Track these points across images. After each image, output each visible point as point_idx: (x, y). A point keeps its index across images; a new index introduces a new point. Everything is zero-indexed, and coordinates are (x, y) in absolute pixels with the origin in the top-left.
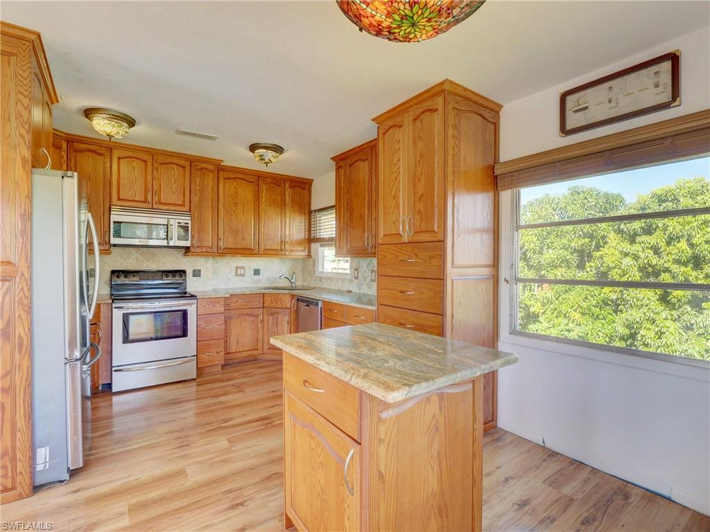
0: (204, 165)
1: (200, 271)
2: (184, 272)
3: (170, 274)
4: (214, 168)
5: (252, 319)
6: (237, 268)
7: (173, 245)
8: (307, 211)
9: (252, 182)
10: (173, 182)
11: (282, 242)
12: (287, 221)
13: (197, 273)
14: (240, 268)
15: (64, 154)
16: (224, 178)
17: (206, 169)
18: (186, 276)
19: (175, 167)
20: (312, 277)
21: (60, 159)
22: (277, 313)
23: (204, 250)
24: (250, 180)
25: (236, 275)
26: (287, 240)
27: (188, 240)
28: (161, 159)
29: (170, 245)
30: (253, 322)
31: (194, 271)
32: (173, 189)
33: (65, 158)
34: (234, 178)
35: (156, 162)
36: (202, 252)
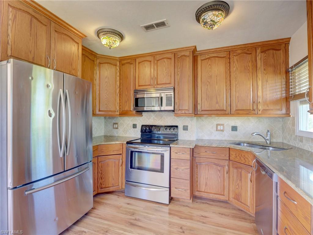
0: (183, 54)
1: (187, 126)
2: (177, 127)
3: (168, 128)
4: (190, 53)
5: (219, 168)
6: (217, 125)
7: (163, 109)
8: (283, 70)
9: (224, 57)
10: (164, 70)
11: (254, 102)
12: (260, 83)
13: (185, 128)
14: (219, 125)
15: (118, 68)
16: (201, 60)
17: (184, 56)
18: (178, 130)
19: (165, 60)
20: (291, 136)
21: (116, 71)
22: (241, 168)
23: (183, 112)
24: (222, 56)
25: (217, 130)
26: (260, 100)
27: (172, 106)
28: (158, 57)
29: (162, 109)
30: (219, 171)
31: (184, 126)
32: (165, 74)
33: (119, 70)
34: (209, 58)
35: (156, 60)
36: (182, 113)
